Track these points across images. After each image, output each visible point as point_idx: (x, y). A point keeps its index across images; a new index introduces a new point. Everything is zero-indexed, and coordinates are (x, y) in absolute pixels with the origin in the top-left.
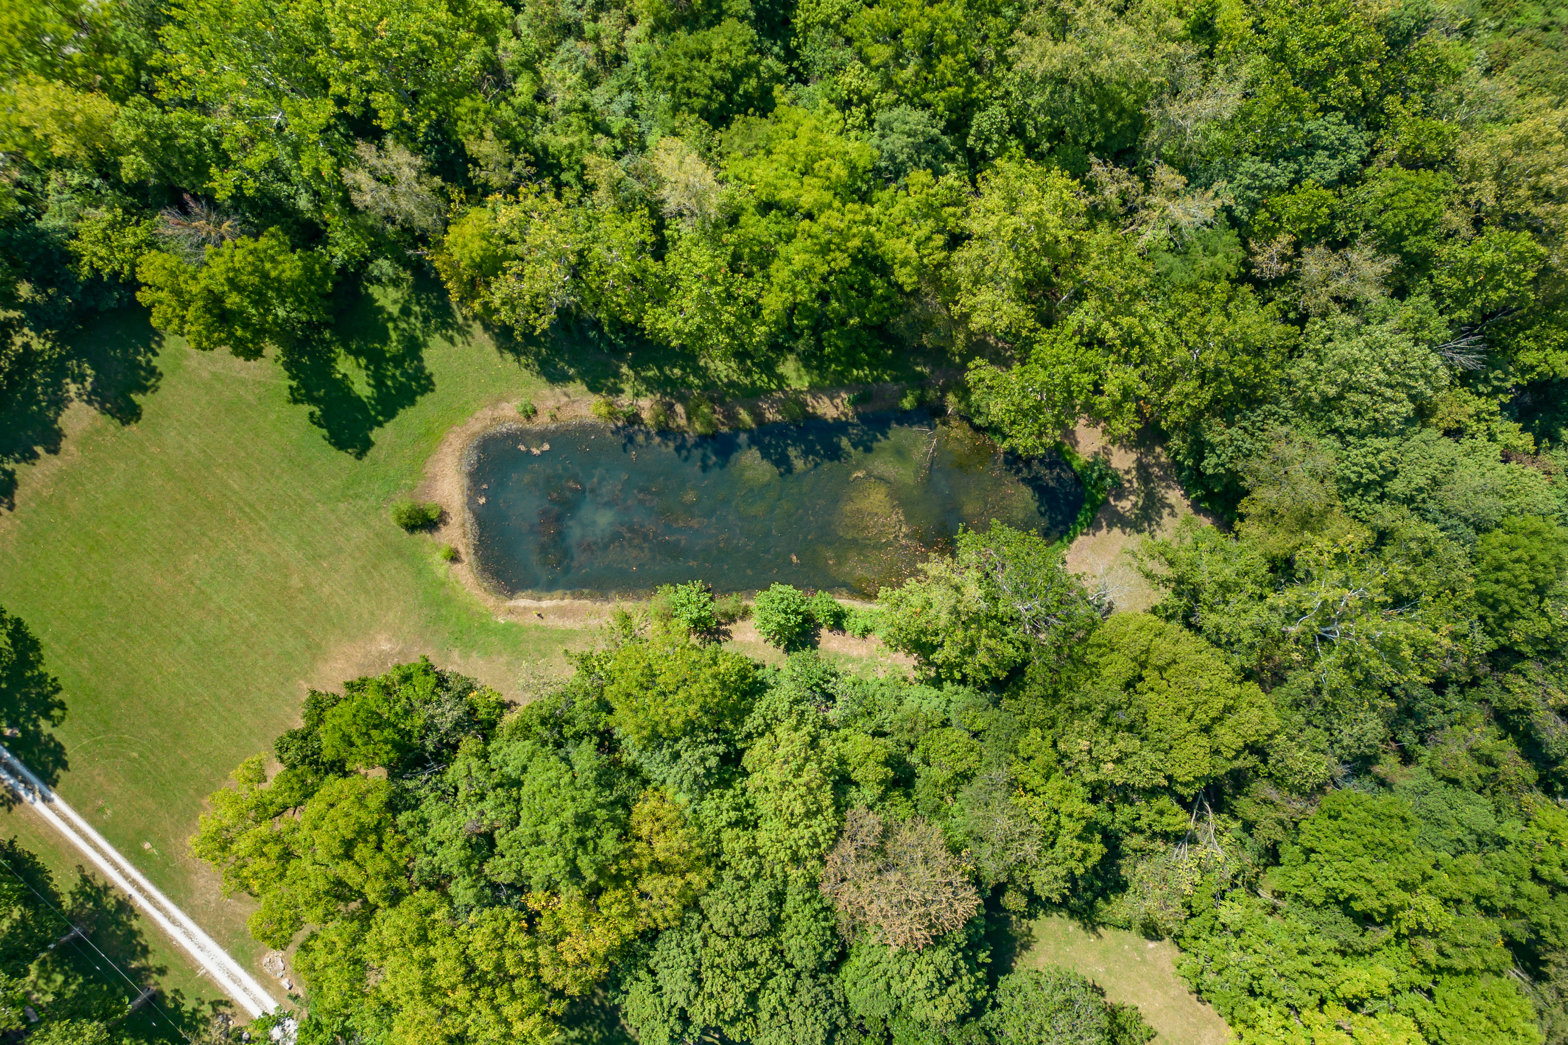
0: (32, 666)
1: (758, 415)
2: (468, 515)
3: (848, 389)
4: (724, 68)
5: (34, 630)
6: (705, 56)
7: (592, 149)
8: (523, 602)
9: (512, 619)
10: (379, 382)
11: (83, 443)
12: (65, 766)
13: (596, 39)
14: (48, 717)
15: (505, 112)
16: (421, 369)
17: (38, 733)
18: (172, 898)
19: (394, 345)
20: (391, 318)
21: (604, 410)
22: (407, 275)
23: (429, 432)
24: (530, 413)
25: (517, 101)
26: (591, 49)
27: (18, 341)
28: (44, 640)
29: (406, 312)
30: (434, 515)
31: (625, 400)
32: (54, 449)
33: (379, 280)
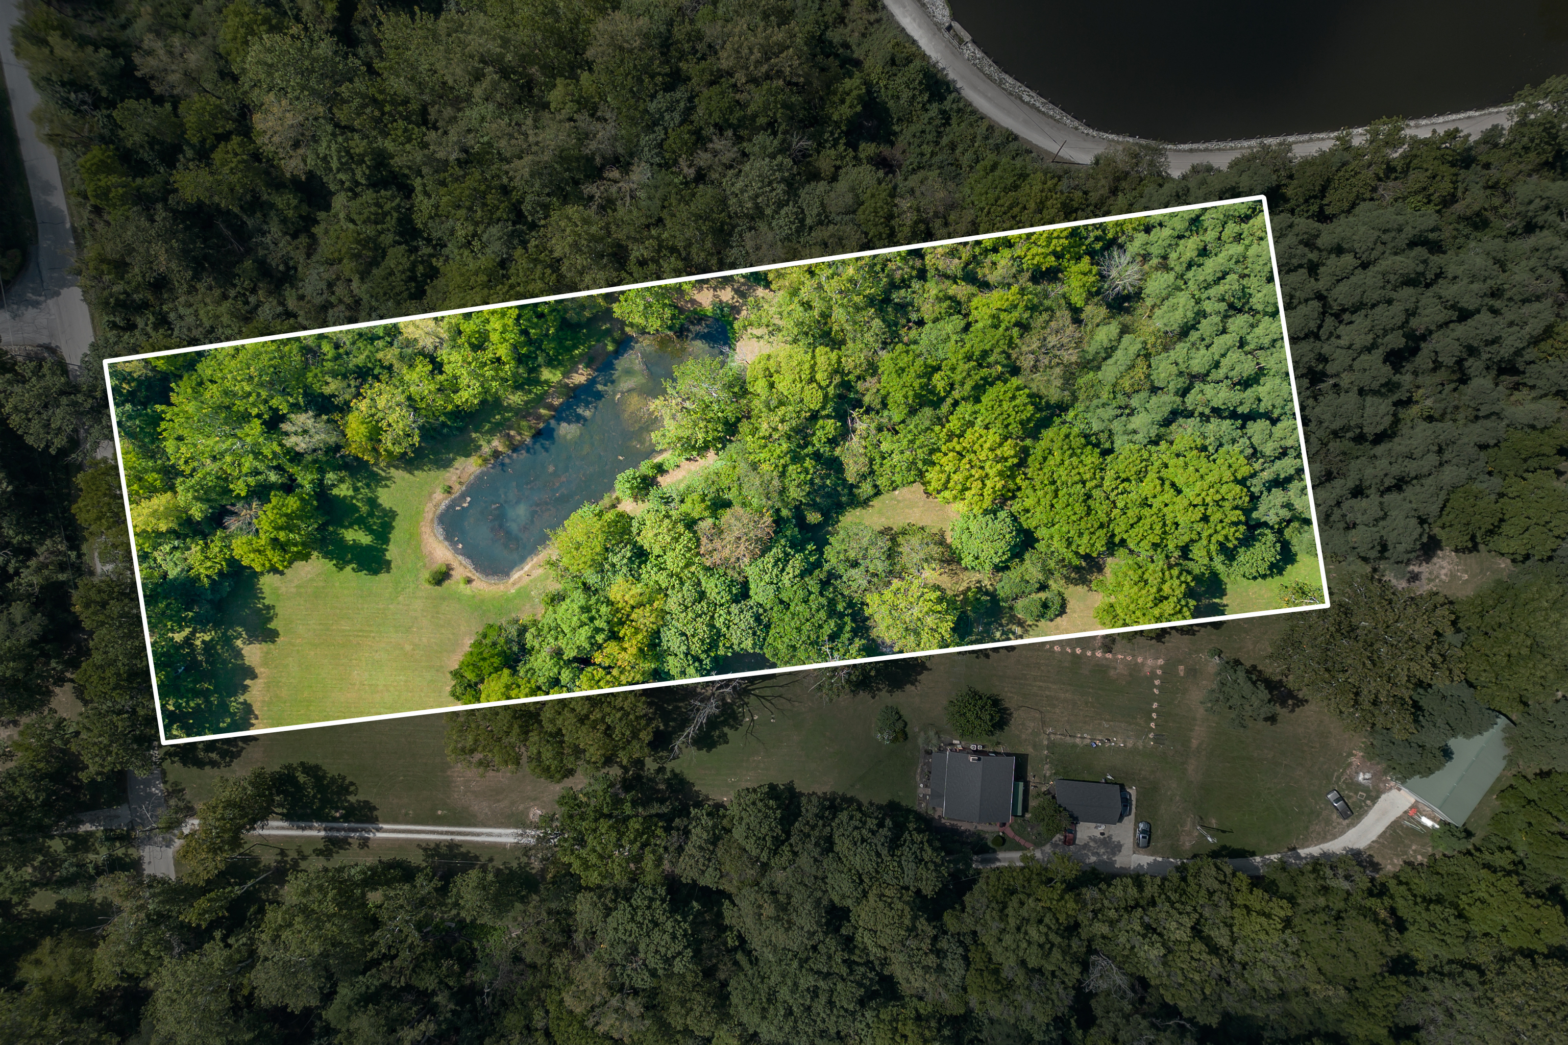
0: (324, 777)
1: (550, 407)
2: (460, 558)
3: (580, 362)
4: (403, 272)
5: (312, 762)
6: (392, 273)
7: (378, 350)
8: (516, 575)
9: (517, 587)
10: (370, 530)
11: (265, 664)
12: (375, 808)
13: (341, 301)
14: (350, 793)
15: (328, 365)
16: (384, 510)
17: (351, 804)
18: (469, 825)
19: (364, 509)
20: (352, 497)
21: (480, 461)
22: (343, 473)
23: (411, 535)
24: (449, 490)
25: (329, 356)
26: (342, 307)
27: (198, 643)
28: (320, 762)
29: (356, 489)
30: (444, 569)
31: (486, 449)
32: (254, 676)
33: (334, 485)
